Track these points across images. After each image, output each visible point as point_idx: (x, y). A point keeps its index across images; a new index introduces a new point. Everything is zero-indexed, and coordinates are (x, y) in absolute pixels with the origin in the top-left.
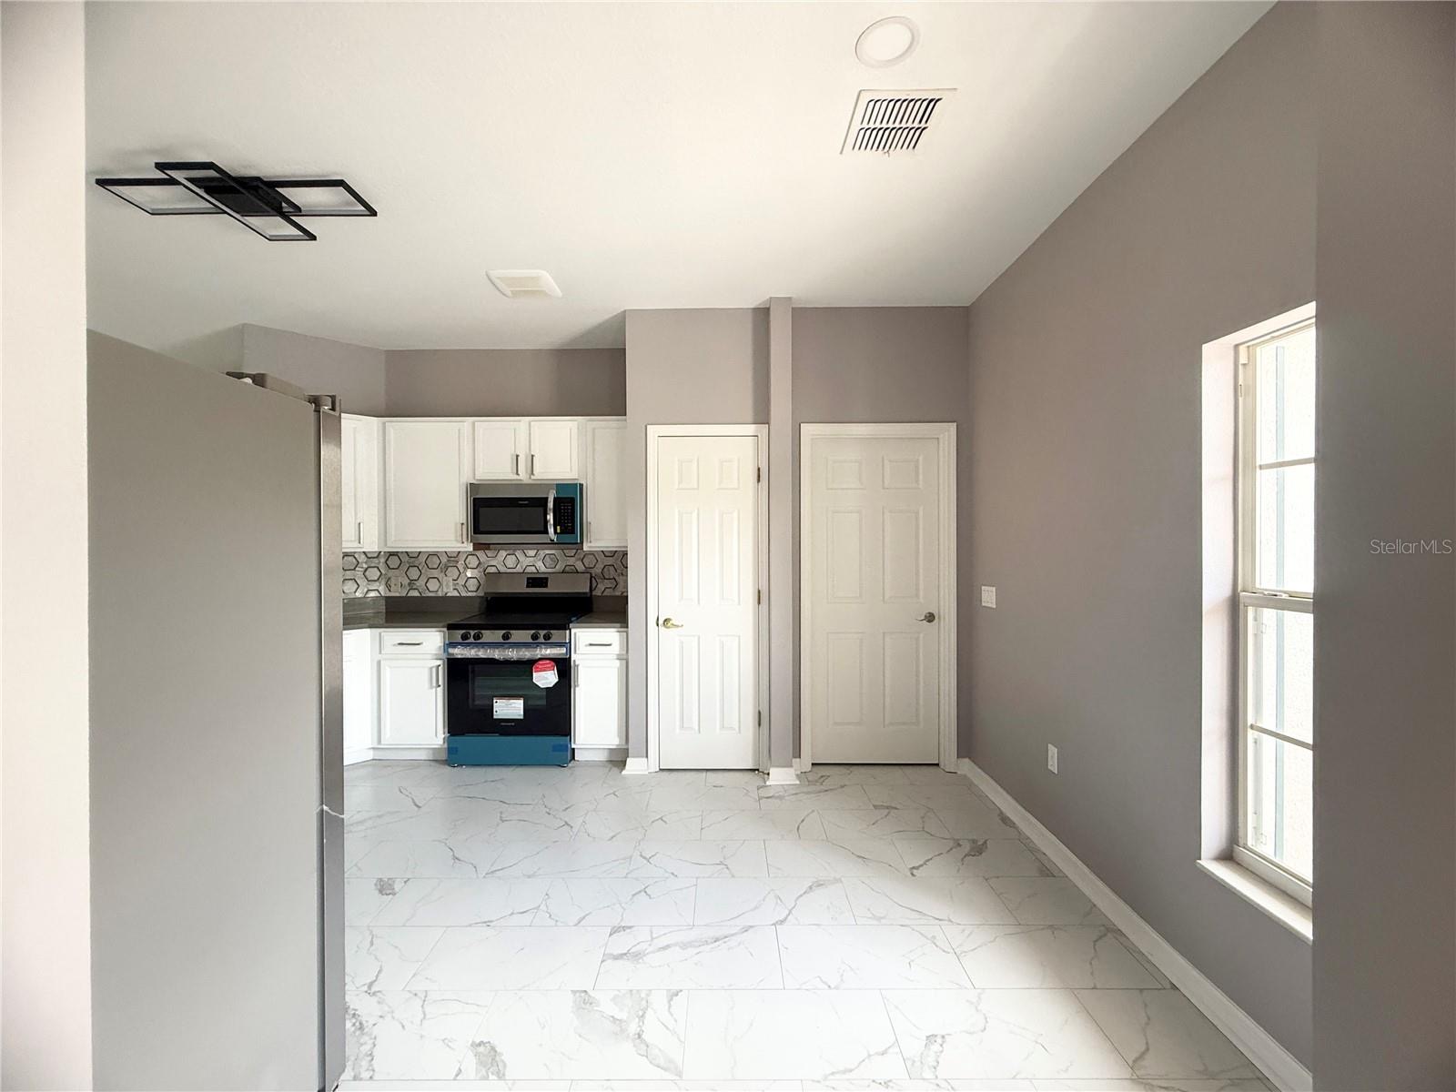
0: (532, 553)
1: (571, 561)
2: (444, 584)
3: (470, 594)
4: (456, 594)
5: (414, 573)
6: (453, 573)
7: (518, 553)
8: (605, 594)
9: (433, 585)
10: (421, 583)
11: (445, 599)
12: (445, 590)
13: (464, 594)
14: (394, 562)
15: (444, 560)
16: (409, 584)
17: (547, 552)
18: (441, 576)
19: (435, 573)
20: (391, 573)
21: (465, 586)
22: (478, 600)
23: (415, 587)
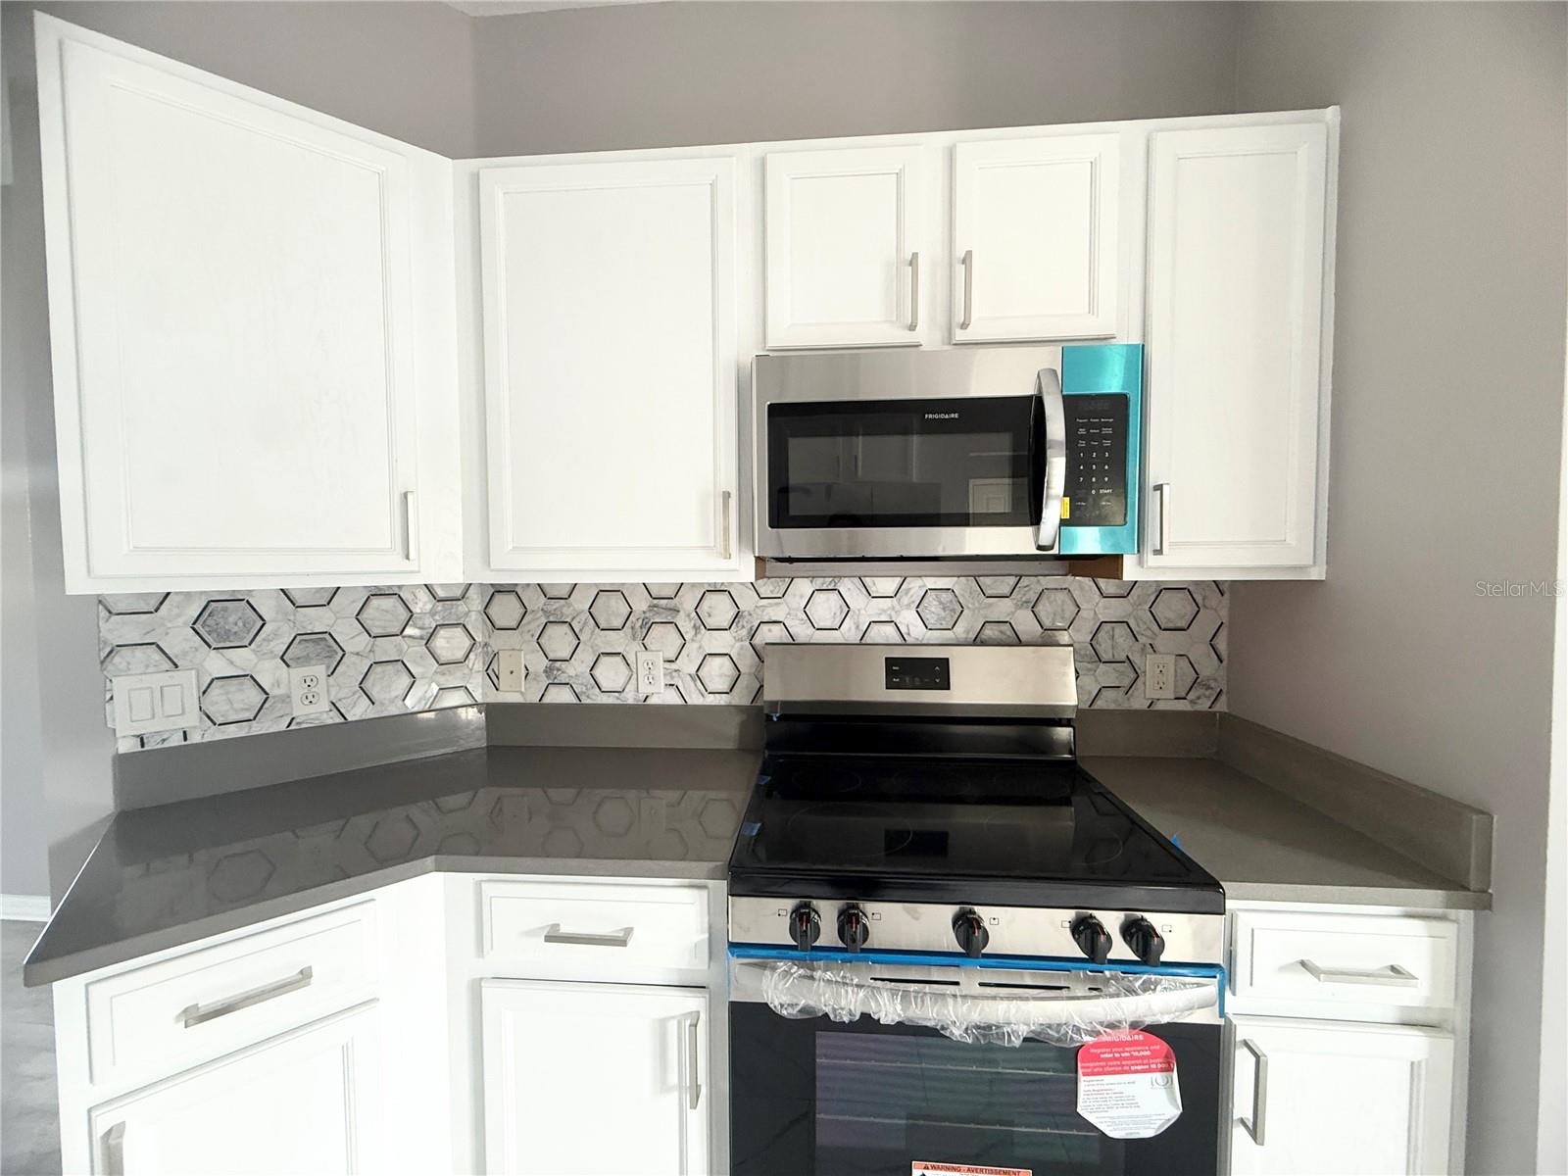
0: (886, 585)
1: (1002, 609)
2: (642, 672)
3: (711, 700)
4: (671, 698)
5: (559, 642)
6: (664, 640)
7: (848, 587)
8: (1100, 704)
9: (611, 674)
10: (578, 668)
11: (645, 713)
12: (644, 689)
13: (695, 699)
14: (506, 611)
15: (641, 604)
16: (548, 671)
17: (931, 583)
18: (632, 649)
19: (617, 641)
20: (499, 641)
21: (697, 677)
22: (737, 719)
23: (563, 678)
